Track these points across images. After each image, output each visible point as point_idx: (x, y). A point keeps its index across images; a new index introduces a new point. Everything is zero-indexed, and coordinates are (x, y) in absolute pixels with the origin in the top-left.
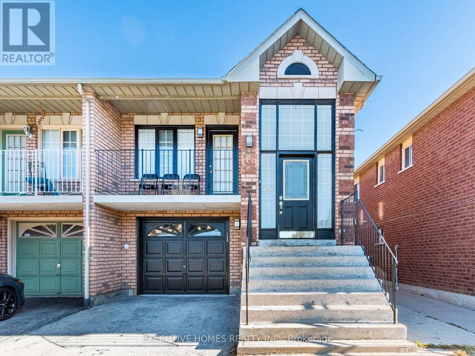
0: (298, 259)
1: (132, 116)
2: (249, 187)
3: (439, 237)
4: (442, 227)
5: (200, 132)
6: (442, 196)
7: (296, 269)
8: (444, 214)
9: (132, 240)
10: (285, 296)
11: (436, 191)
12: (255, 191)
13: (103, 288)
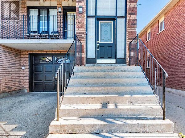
0: (103, 74)
1: (25, 2)
2: (80, 35)
3: (179, 63)
4: (180, 58)
5: (60, 10)
6: (180, 42)
7: (100, 80)
8: (181, 51)
9: (26, 65)
10: (90, 98)
11: (177, 40)
12: (83, 38)
13: (6, 89)
